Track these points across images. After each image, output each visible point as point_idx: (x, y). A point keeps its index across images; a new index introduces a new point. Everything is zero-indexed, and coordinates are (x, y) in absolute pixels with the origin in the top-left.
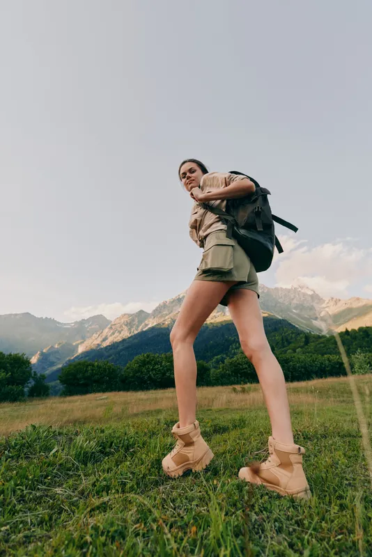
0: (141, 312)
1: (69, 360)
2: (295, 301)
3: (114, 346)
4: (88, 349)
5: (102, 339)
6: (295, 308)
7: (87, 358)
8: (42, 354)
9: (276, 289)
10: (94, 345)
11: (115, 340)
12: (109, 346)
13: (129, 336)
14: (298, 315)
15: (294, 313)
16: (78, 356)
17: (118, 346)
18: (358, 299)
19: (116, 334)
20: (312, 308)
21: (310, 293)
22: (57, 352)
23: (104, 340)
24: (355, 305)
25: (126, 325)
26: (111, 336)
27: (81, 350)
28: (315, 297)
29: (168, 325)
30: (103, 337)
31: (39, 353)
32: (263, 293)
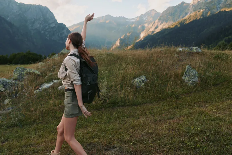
0: (183, 3)
1: (137, 43)
4: (147, 35)
5: (154, 28)
8: (121, 40)
10: (150, 32)
11: (164, 27)
12: (159, 32)
16: (140, 41)
17: (164, 32)
19: (164, 23)
22: (128, 38)
23: (156, 28)
25: (171, 15)
26: (161, 24)
27: (142, 35)
29: (203, 12)
30: (156, 26)
31: (119, 39)
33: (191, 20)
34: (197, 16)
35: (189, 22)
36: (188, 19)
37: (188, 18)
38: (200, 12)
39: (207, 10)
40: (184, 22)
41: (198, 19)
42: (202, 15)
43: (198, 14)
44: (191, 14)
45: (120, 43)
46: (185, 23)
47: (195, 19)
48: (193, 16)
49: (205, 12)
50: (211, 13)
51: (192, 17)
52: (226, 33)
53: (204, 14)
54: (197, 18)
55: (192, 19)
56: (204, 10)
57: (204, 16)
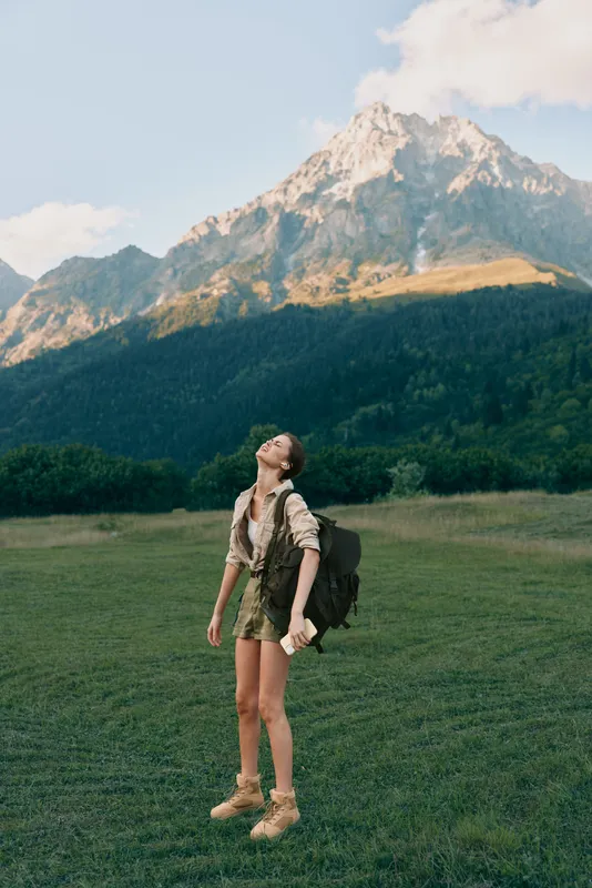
0: (131, 252)
3: (44, 362)
5: (2, 340)
11: (50, 343)
12: (29, 362)
13: (94, 331)
17: (56, 365)
19: (51, 324)
25: (82, 295)
26: (33, 329)
29: (221, 300)
30: (9, 333)
32: (551, 196)
33: (175, 328)
34: (198, 311)
35: (169, 332)
36: (162, 320)
37: (163, 318)
38: (209, 300)
39: (236, 294)
40: (145, 333)
41: (203, 323)
42: (220, 314)
43: (204, 305)
44: (173, 302)
46: (149, 337)
47: (191, 323)
48: (181, 310)
49: (227, 302)
50: (250, 309)
51: (179, 314)
52: (360, 389)
53: (227, 311)
54: (198, 322)
55: (179, 320)
56: (225, 291)
57: (227, 319)
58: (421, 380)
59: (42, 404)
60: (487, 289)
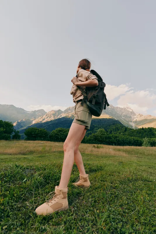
0: (60, 110)
1: (29, 126)
2: (124, 114)
3: (47, 123)
4: (36, 123)
6: (124, 116)
7: (36, 126)
8: (18, 122)
9: (117, 107)
10: (39, 121)
11: (48, 120)
12: (45, 122)
13: (54, 119)
14: (124, 119)
15: (123, 119)
16: (32, 125)
17: (49, 123)
18: (150, 116)
19: (48, 118)
20: (130, 117)
21: (131, 111)
22: (24, 122)
23: (43, 120)
24: (149, 118)
25: (53, 115)
26: (46, 118)
27: (34, 122)
28: (133, 113)
29: (70, 117)
30: (43, 119)
31: (17, 122)
32: (111, 108)
43: (68, 117)
45: (16, 125)
54: (67, 119)
55: (65, 119)
57: (71, 119)
58: (96, 129)
59: (46, 128)
60: (103, 119)
